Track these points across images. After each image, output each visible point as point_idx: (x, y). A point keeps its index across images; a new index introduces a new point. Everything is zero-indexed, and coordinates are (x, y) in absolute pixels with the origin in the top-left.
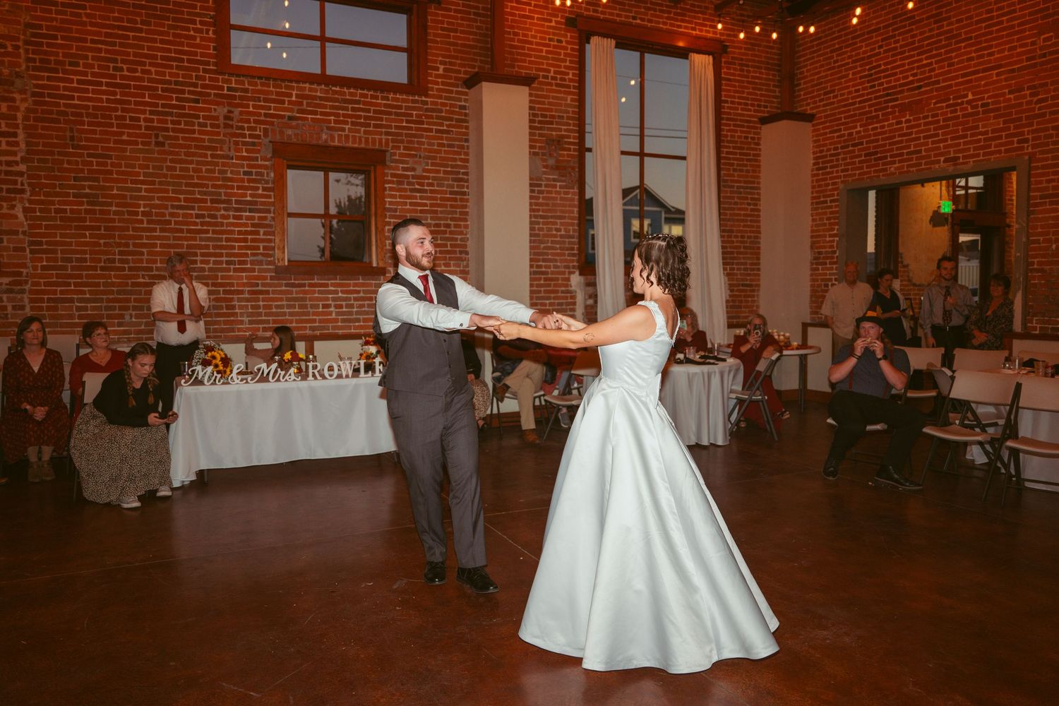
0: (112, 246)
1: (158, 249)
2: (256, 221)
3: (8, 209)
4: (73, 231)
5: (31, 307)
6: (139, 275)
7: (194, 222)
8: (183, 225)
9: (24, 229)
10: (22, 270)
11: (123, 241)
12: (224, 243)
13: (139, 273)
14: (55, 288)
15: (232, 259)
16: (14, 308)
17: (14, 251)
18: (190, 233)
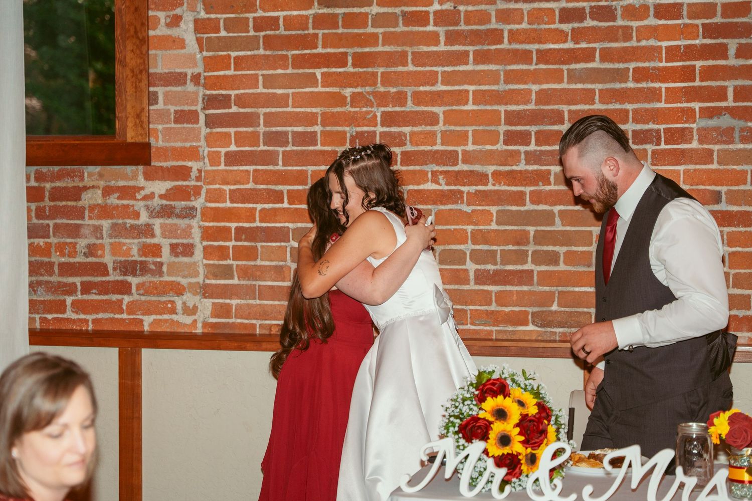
0: (369, 104)
1: (470, 107)
2: (718, 19)
3: (168, 25)
4: (290, 71)
5: (205, 248)
6: (426, 173)
7: (557, 29)
8: (529, 43)
9: (196, 71)
10: (189, 164)
11: (393, 90)
12: (631, 85)
13: (425, 168)
14: (251, 205)
15: (651, 126)
16: (173, 247)
17: (176, 122)
18: (547, 63)
